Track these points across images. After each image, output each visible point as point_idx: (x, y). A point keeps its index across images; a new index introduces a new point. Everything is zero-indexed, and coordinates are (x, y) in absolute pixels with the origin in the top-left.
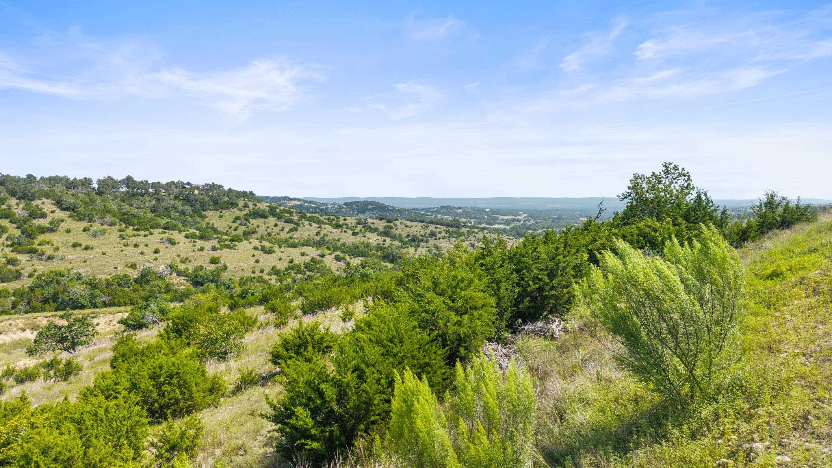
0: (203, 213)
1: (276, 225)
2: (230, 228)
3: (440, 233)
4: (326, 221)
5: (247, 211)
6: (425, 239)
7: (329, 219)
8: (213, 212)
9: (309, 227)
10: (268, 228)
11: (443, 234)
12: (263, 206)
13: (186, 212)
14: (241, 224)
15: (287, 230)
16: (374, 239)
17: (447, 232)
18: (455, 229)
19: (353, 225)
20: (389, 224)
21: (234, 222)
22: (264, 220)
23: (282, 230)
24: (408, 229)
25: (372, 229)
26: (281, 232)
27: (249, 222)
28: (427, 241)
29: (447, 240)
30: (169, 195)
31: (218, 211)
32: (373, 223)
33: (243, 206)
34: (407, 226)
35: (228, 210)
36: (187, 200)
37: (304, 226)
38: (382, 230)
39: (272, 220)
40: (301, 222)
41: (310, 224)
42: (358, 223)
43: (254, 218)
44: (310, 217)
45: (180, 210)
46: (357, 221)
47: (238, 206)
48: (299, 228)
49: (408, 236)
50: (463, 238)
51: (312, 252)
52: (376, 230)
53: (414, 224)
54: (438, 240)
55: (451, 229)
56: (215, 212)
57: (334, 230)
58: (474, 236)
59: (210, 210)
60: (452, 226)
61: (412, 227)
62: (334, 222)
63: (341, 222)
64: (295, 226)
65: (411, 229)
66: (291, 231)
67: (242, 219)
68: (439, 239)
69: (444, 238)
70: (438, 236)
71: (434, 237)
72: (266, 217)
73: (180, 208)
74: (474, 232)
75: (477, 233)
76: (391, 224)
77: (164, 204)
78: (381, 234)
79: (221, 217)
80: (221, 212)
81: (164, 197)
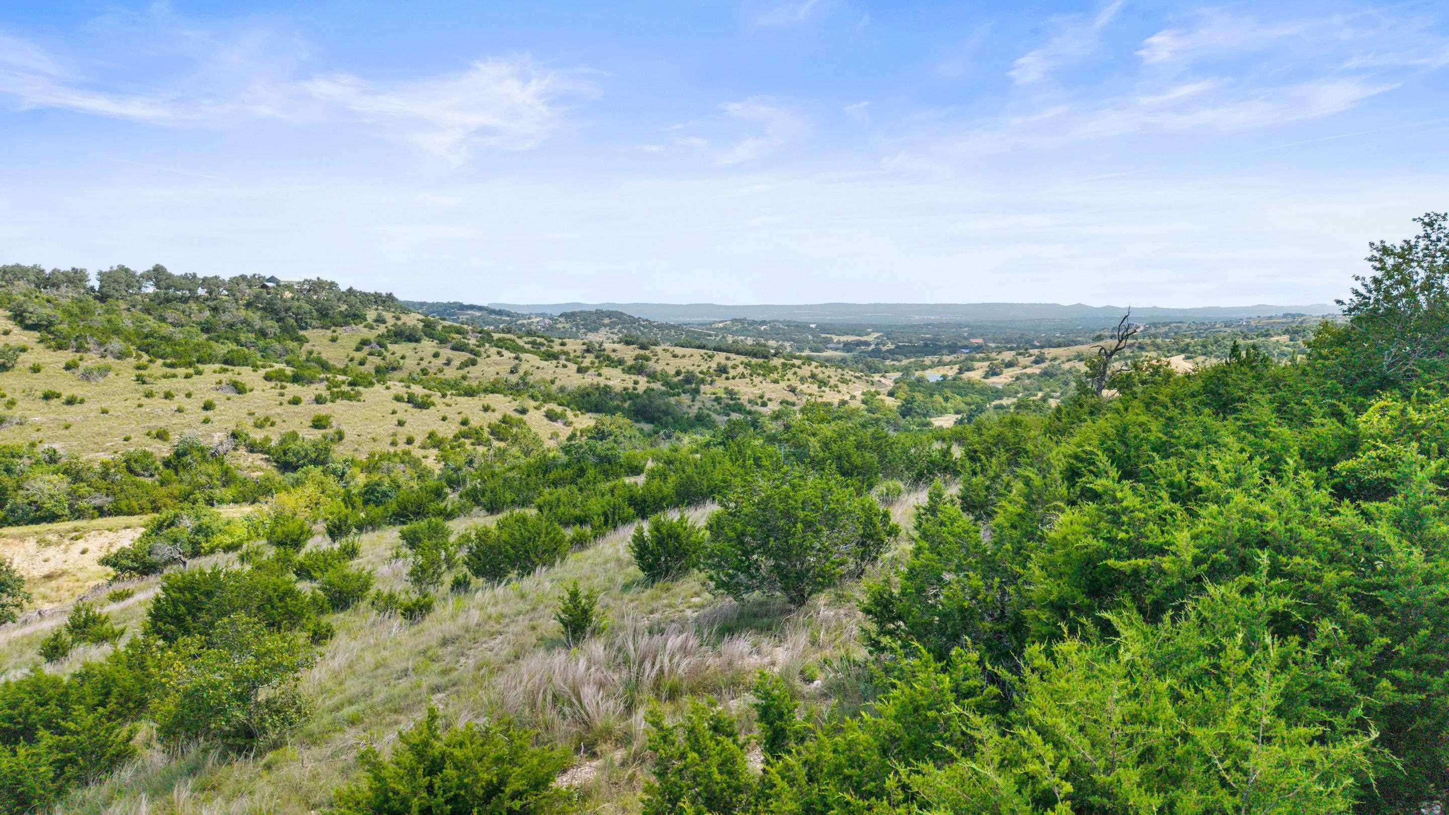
0: (301, 333)
1: (436, 355)
2: (352, 360)
3: (734, 367)
4: (528, 346)
5: (382, 329)
6: (709, 379)
7: (533, 343)
8: (319, 330)
9: (498, 358)
10: (422, 359)
11: (741, 369)
12: (412, 320)
13: (268, 331)
14: (371, 354)
15: (456, 363)
16: (616, 380)
17: (747, 365)
18: (761, 361)
19: (578, 353)
20: (642, 352)
21: (358, 349)
22: (413, 345)
23: (448, 363)
24: (677, 360)
25: (613, 362)
26: (446, 368)
27: (386, 349)
28: (712, 383)
29: (748, 380)
30: (237, 301)
31: (328, 328)
32: (614, 351)
33: (376, 321)
34: (675, 356)
35: (348, 328)
36: (271, 310)
37: (488, 356)
38: (630, 362)
39: (428, 346)
40: (482, 349)
41: (499, 353)
42: (588, 351)
43: (396, 343)
44: (499, 340)
45: (257, 327)
46: (585, 347)
47: (365, 320)
48: (479, 359)
49: (678, 373)
50: (775, 376)
51: (503, 405)
52: (621, 362)
53: (687, 351)
54: (731, 381)
55: (754, 361)
56: (322, 332)
57: (544, 364)
58: (795, 373)
59: (314, 328)
60: (755, 355)
61: (684, 356)
62: (543, 349)
63: (557, 348)
64: (472, 357)
65: (684, 360)
66: (464, 365)
67: (374, 344)
68: (734, 378)
69: (743, 376)
70: (732, 373)
71: (724, 376)
72: (418, 341)
73: (258, 324)
74: (793, 366)
75: (799, 367)
76: (647, 352)
77: (226, 317)
78: (629, 370)
79: (334, 340)
80: (334, 331)
81: (227, 305)
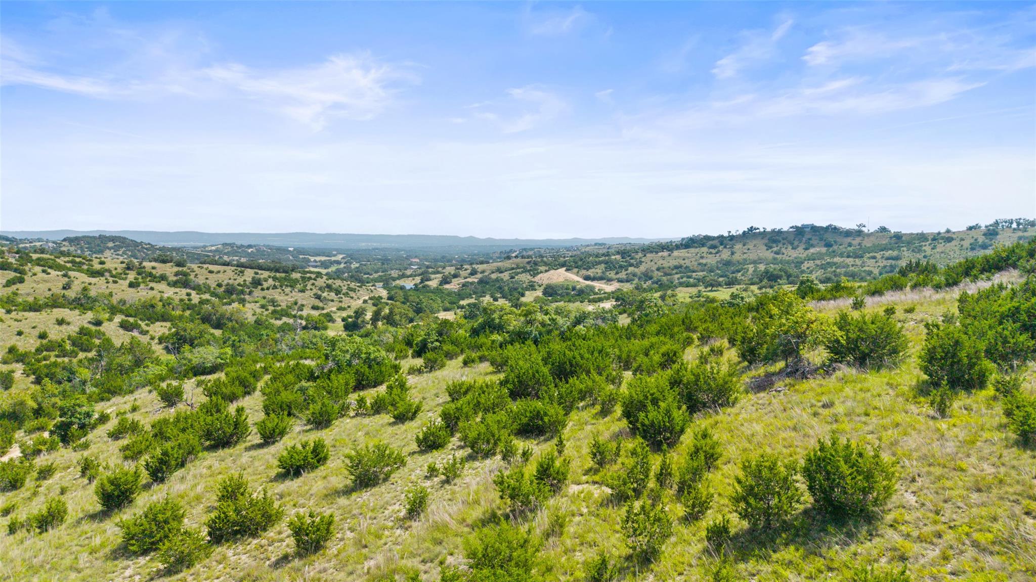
3: (266, 280)
4: (69, 265)
6: (248, 290)
7: (73, 262)
9: (44, 275)
11: (271, 282)
16: (169, 293)
17: (275, 279)
18: (282, 275)
19: (119, 271)
20: (181, 269)
24: (214, 275)
25: (155, 277)
28: (250, 293)
29: (279, 290)
32: (153, 268)
34: (211, 272)
37: (35, 274)
38: (173, 278)
40: (27, 268)
41: (44, 271)
44: (38, 259)
46: (124, 265)
48: (26, 277)
49: (220, 285)
50: (299, 287)
52: (163, 278)
53: (220, 268)
54: (266, 291)
55: (278, 275)
57: (93, 280)
58: (313, 284)
60: (276, 271)
61: (219, 272)
62: (85, 267)
63: (97, 267)
64: (19, 275)
65: (220, 276)
68: (268, 289)
69: (275, 287)
70: (265, 285)
71: (260, 287)
74: (310, 278)
75: (315, 279)
76: (185, 269)
78: (174, 284)
